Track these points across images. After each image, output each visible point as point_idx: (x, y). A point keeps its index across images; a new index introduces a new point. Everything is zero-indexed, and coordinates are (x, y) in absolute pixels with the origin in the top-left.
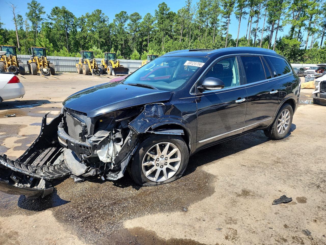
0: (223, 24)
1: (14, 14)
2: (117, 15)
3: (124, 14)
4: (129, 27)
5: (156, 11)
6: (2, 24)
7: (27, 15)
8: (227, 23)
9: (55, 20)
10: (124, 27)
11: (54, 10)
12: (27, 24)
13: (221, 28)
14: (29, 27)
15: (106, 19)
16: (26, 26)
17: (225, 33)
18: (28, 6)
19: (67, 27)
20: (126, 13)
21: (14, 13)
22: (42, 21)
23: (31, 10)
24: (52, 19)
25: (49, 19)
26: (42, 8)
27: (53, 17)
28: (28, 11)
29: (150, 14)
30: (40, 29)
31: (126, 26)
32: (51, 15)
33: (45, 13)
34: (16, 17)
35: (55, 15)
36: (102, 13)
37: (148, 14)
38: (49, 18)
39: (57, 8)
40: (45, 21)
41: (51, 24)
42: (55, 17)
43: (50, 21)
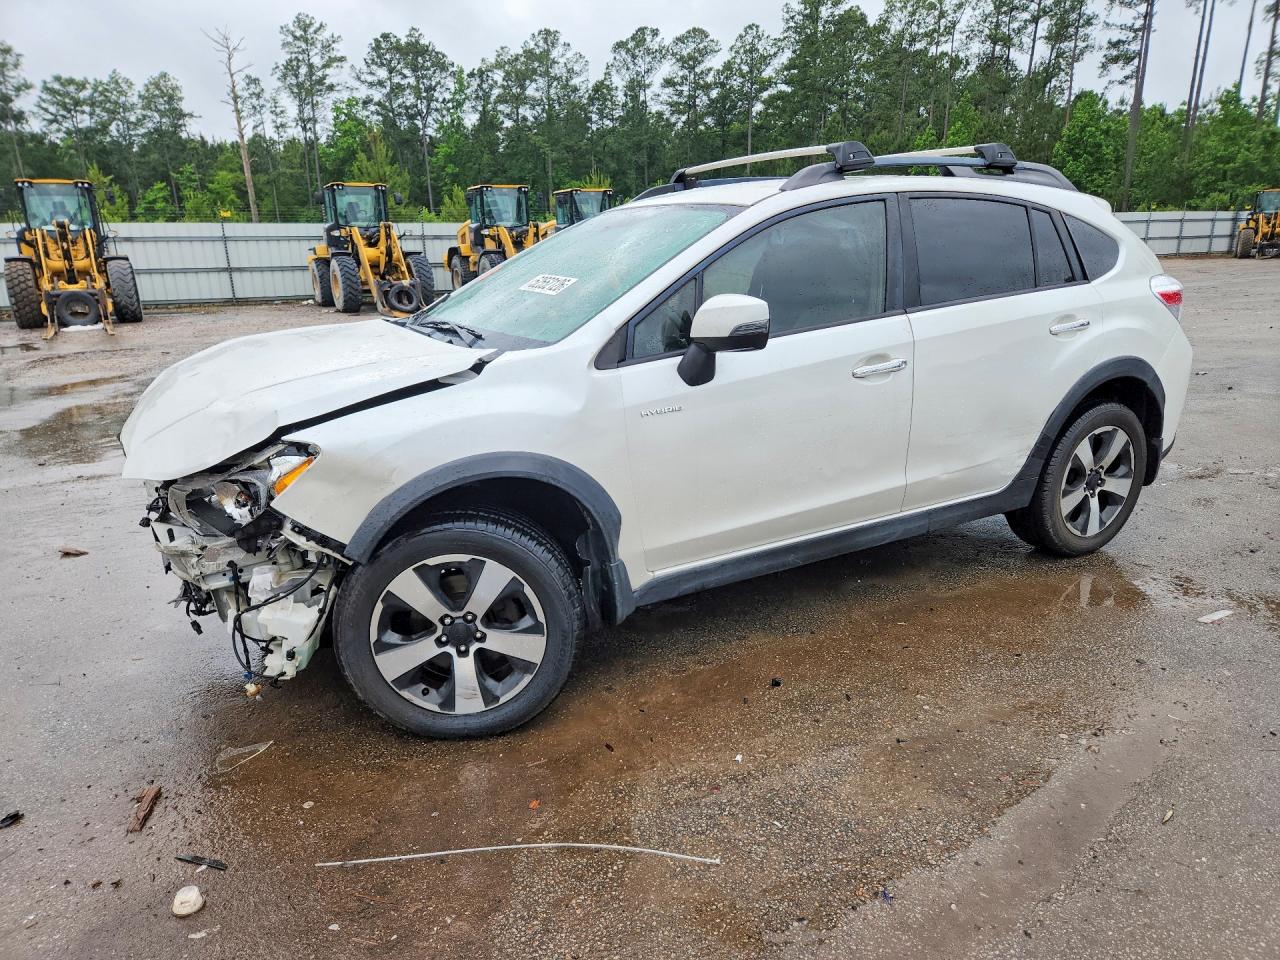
0: (1116, 35)
1: (232, 75)
2: (620, 45)
3: (649, 38)
4: (670, 90)
5: (787, 8)
6: (191, 115)
7: (279, 74)
8: (1136, 31)
9: (381, 83)
10: (648, 91)
11: (377, 47)
12: (278, 110)
13: (1104, 52)
14: (284, 120)
15: (577, 68)
16: (274, 117)
17: (1127, 78)
18: (283, 37)
19: (425, 111)
20: (655, 33)
21: (230, 69)
22: (334, 95)
23: (292, 53)
24: (371, 85)
25: (357, 84)
26: (334, 42)
27: (374, 74)
28: (283, 57)
29: (757, 27)
30: (326, 126)
31: (656, 88)
32: (365, 68)
33: (342, 59)
34: (241, 84)
35: (382, 65)
36: (561, 41)
37: (750, 27)
38: (359, 79)
39: (385, 36)
40: (345, 95)
41: (367, 102)
42: (383, 73)
43: (363, 92)
